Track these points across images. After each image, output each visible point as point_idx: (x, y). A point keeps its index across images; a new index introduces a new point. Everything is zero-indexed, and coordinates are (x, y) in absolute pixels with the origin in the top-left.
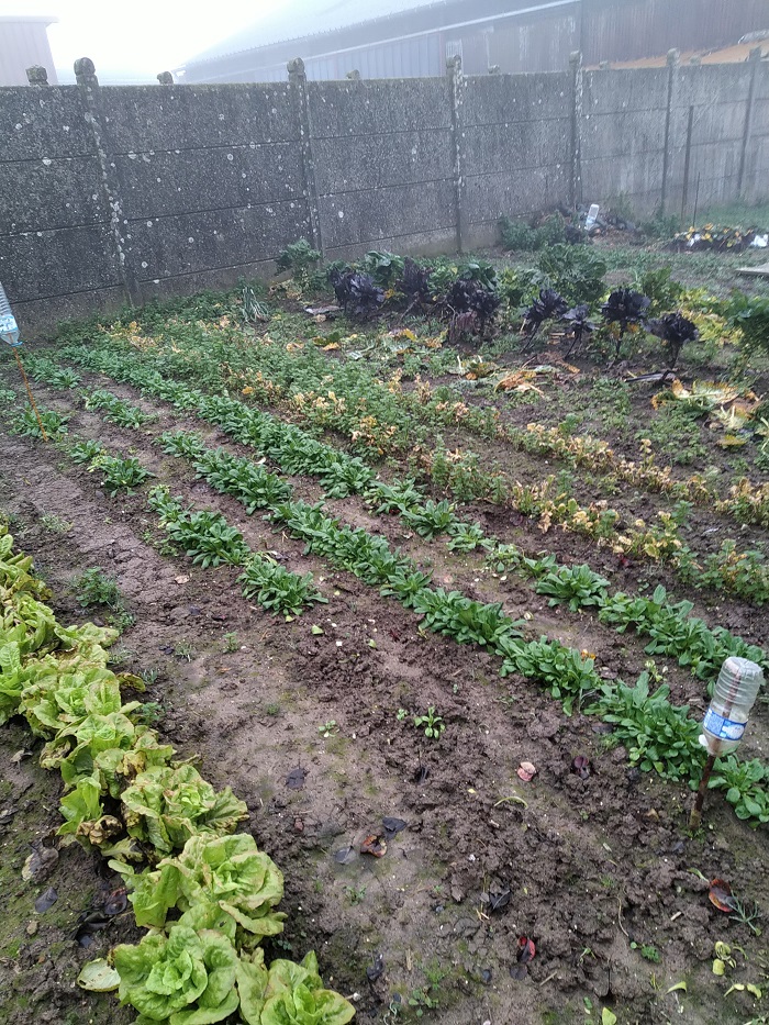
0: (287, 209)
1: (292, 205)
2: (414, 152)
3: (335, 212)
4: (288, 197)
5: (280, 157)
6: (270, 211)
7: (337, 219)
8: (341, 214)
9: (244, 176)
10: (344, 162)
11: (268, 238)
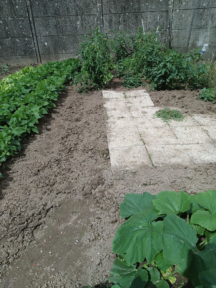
0: (25, 40)
1: (26, 39)
2: (78, 23)
3: (43, 43)
4: (25, 36)
5: (20, 23)
6: (18, 40)
7: (45, 45)
8: (46, 44)
9: (7, 28)
10: (47, 26)
11: (17, 49)
